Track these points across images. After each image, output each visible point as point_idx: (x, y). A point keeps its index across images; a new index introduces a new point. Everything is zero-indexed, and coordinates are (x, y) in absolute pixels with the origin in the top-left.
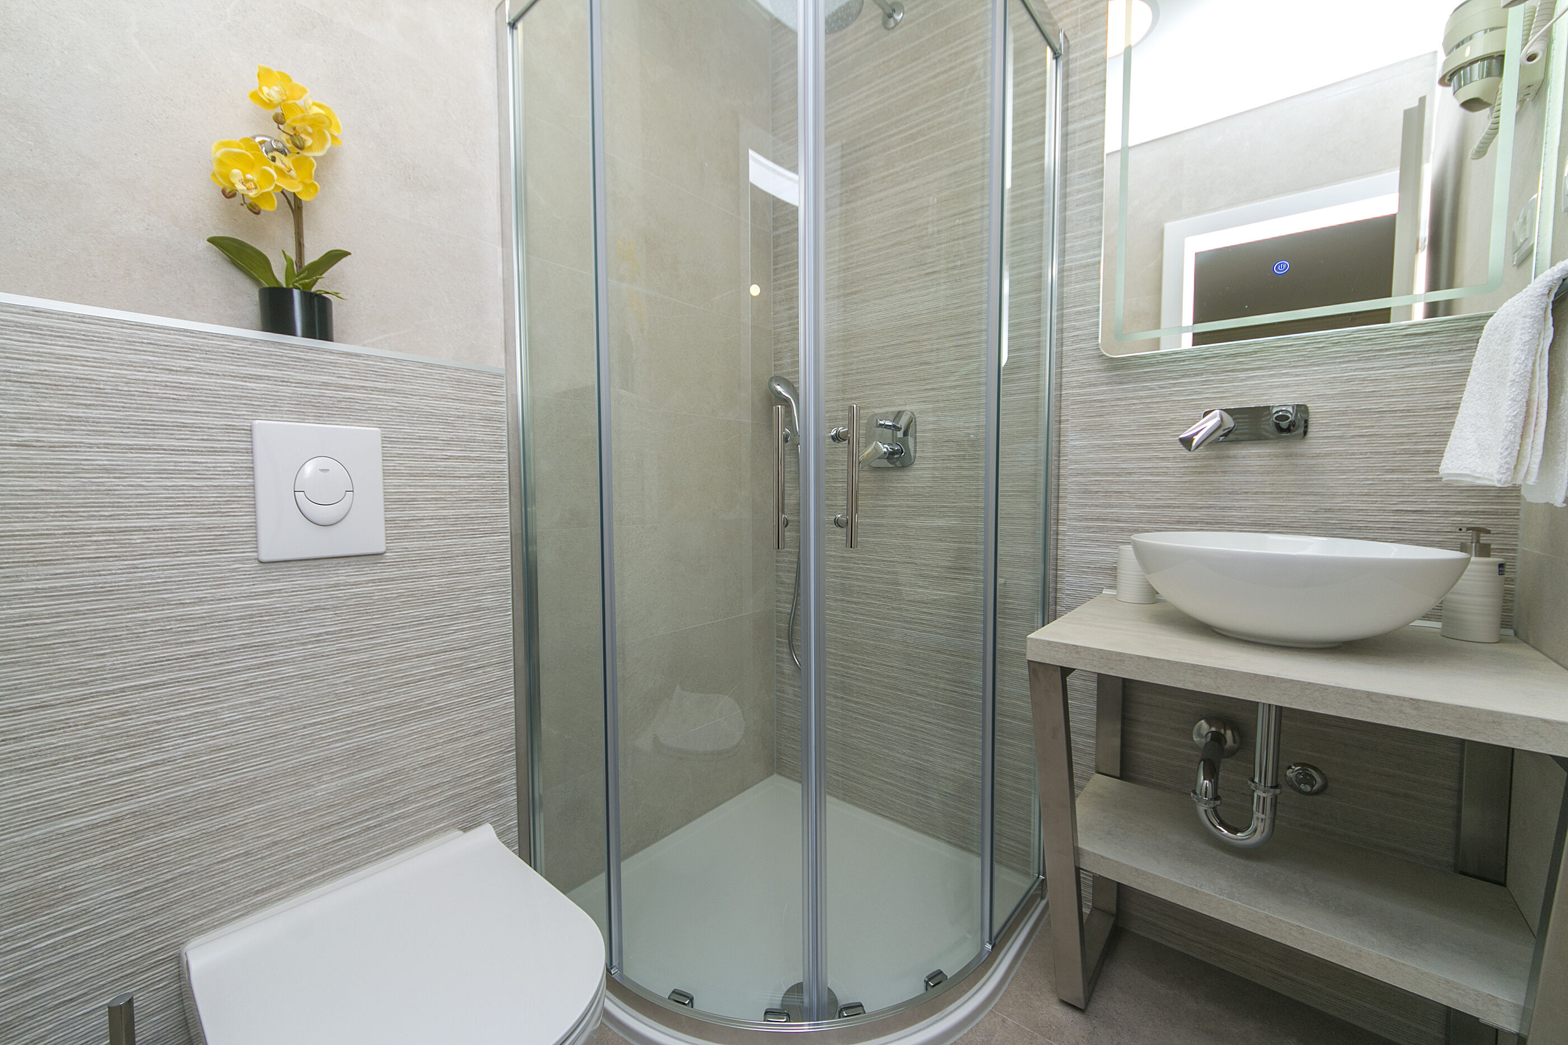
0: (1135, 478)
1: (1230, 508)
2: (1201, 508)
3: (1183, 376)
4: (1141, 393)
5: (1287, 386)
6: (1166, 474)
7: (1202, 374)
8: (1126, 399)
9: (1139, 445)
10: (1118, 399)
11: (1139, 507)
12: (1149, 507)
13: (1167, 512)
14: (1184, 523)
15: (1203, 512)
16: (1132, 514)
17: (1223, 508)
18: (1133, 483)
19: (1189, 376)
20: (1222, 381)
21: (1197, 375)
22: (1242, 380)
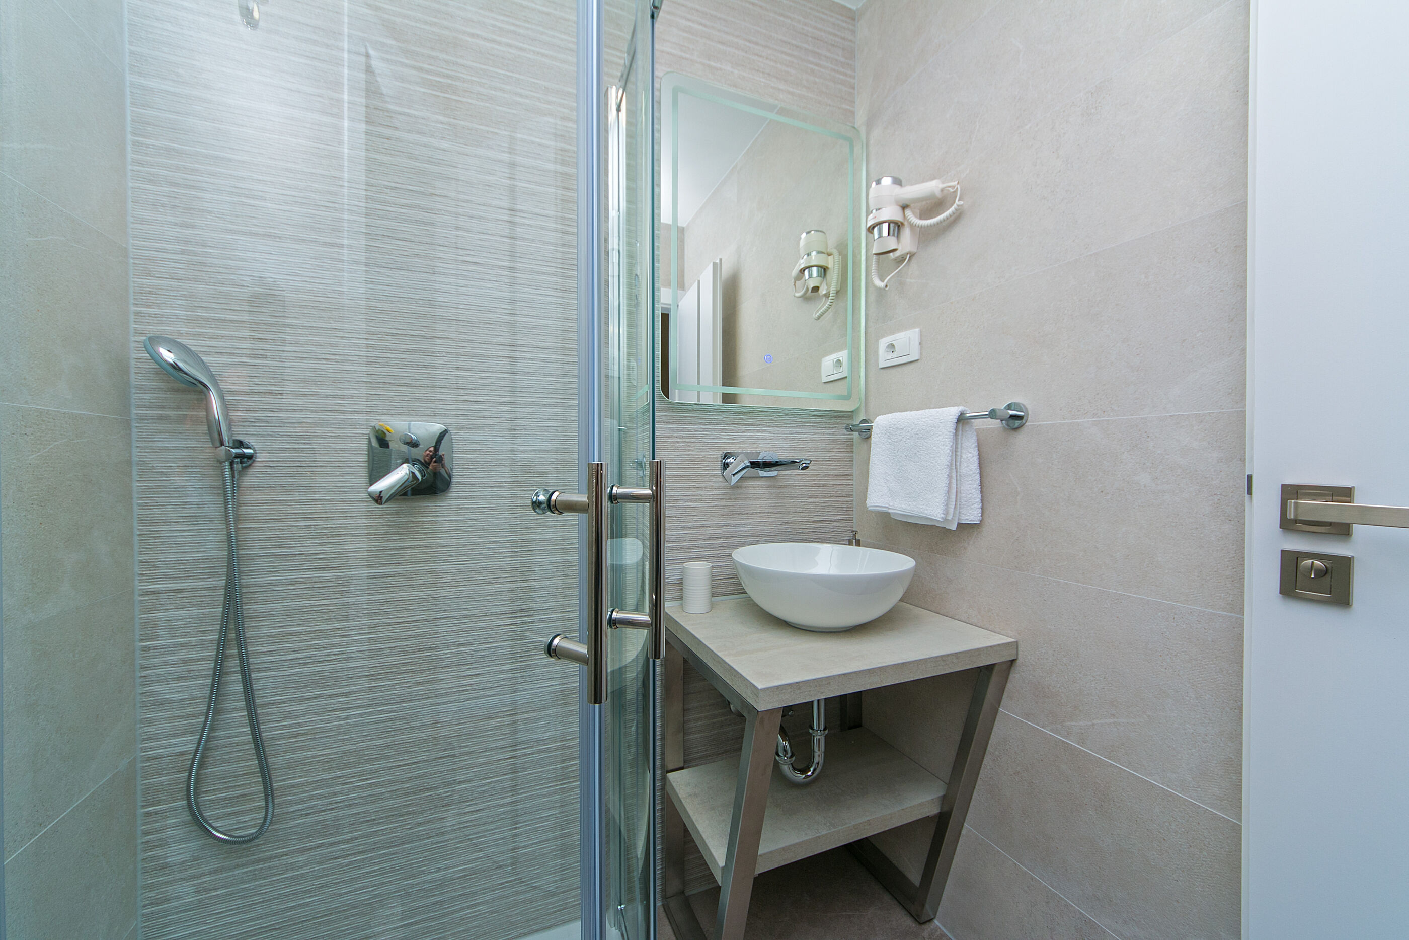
0: (680, 504)
1: (739, 525)
2: (722, 526)
3: (709, 424)
4: (683, 434)
5: (766, 439)
6: (701, 500)
7: (721, 424)
8: (672, 437)
9: (682, 476)
10: (666, 437)
11: (684, 528)
12: (690, 528)
13: (702, 531)
14: (713, 538)
15: (724, 529)
16: (679, 534)
17: (735, 525)
18: (679, 508)
19: (713, 424)
20: (732, 431)
21: (717, 424)
22: (743, 432)
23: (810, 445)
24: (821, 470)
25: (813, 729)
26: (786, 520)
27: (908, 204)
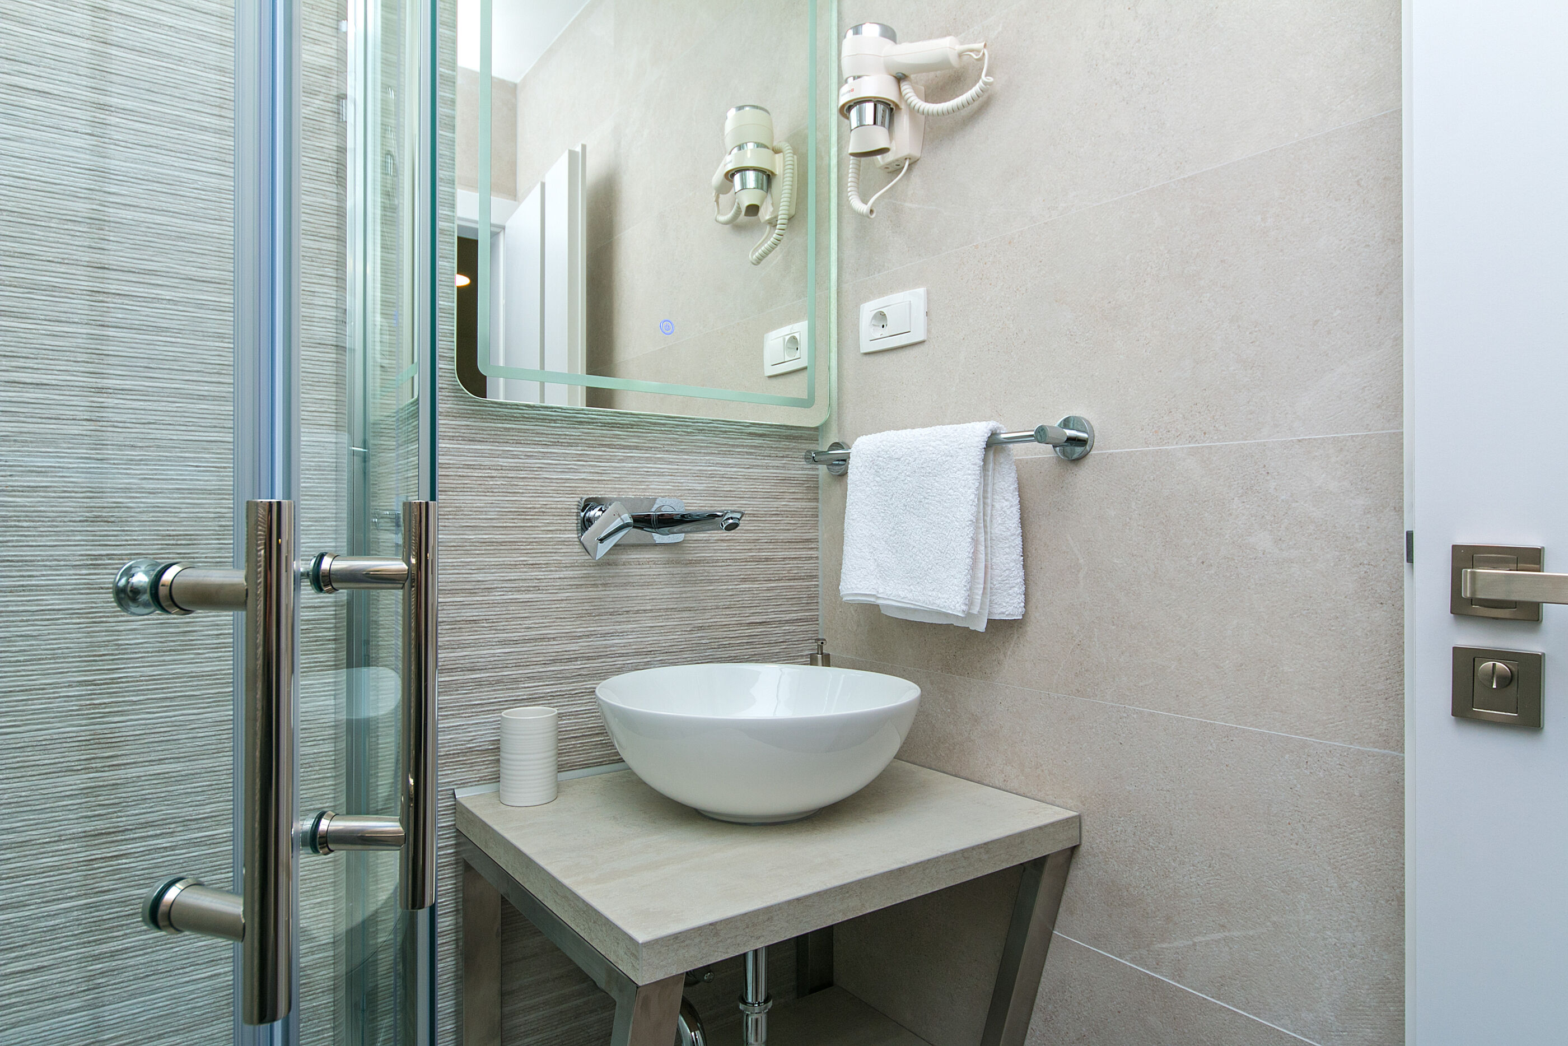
0: (496, 597)
1: (612, 634)
2: (580, 637)
3: (555, 444)
4: (501, 461)
5: (662, 475)
6: (537, 589)
7: (577, 445)
8: (480, 467)
9: (501, 543)
10: (469, 467)
11: (504, 643)
12: (516, 642)
13: (541, 647)
14: (561, 661)
15: (583, 643)
16: (493, 655)
17: (605, 635)
18: (494, 604)
19: (561, 444)
20: (599, 459)
21: (570, 445)
22: (620, 461)
23: (743, 486)
24: (762, 531)
25: (745, 1003)
26: (699, 622)
27: (906, 74)
